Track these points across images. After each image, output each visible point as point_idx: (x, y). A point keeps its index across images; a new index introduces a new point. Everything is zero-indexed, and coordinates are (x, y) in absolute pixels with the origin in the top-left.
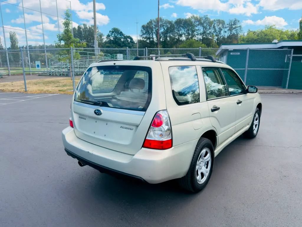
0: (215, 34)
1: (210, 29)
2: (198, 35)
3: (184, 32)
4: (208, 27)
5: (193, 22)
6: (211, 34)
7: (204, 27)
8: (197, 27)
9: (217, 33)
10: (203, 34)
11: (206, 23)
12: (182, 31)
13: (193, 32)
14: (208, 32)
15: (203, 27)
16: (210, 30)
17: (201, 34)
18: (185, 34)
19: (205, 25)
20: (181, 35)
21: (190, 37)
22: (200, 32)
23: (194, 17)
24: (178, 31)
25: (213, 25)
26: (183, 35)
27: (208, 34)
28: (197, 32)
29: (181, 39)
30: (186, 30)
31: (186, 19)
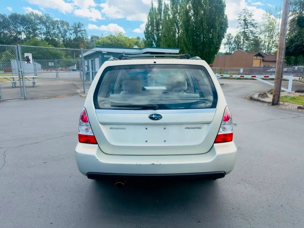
0: (60, 35)
1: (54, 29)
2: (41, 34)
3: (23, 30)
4: (52, 27)
5: (33, 20)
6: (56, 35)
7: (47, 27)
8: (38, 25)
9: (62, 34)
10: (47, 34)
11: (49, 23)
12: (21, 28)
13: (34, 30)
14: (52, 32)
15: (45, 26)
16: (54, 31)
17: (44, 34)
18: (25, 32)
19: (48, 24)
20: (20, 33)
21: (31, 35)
22: (43, 32)
23: (33, 15)
24: (15, 27)
25: (57, 25)
26: (23, 33)
27: (53, 34)
28: (39, 31)
29: (20, 36)
30: (25, 27)
31: (23, 15)
